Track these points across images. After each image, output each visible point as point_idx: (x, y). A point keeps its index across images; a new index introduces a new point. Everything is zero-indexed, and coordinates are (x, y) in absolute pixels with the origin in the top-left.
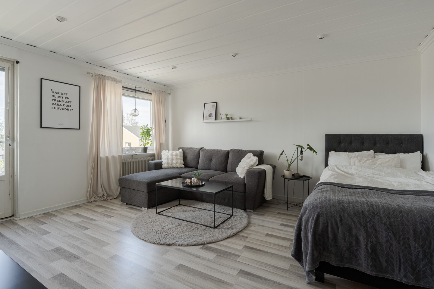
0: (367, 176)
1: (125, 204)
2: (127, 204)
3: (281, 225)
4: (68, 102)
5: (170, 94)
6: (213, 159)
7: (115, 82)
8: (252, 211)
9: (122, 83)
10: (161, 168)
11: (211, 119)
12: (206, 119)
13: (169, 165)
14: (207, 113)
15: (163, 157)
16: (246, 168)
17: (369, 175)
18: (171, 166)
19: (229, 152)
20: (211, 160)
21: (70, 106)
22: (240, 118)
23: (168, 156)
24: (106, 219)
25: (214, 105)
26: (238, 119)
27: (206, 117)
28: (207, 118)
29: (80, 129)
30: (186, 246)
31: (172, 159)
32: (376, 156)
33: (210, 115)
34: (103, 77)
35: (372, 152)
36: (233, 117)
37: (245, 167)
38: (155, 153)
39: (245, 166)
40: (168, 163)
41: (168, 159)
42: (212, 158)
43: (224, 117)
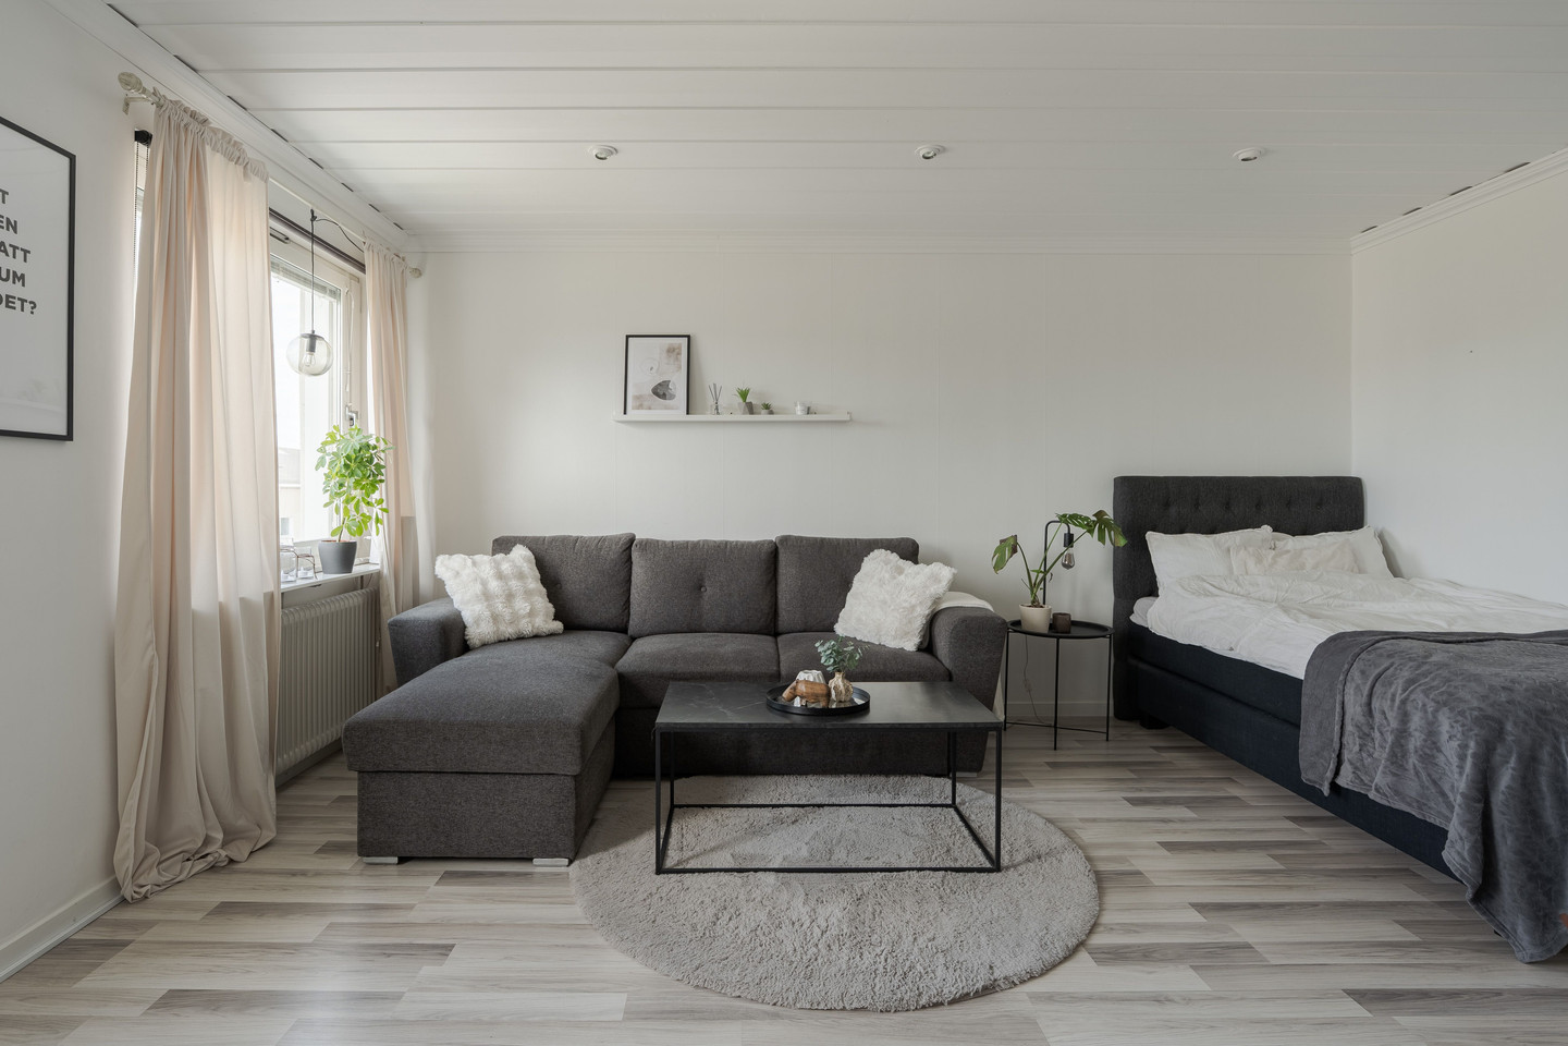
0: (1310, 602)
1: (395, 860)
2: (402, 860)
3: (1135, 802)
4: (10, 250)
5: (418, 272)
6: (707, 583)
7: (240, 169)
8: (975, 775)
9: (266, 181)
10: (466, 648)
11: (667, 408)
12: (640, 407)
13: (502, 628)
14: (642, 381)
15: (451, 587)
16: (918, 609)
17: (1315, 602)
18: (509, 630)
19: (776, 549)
20: (699, 587)
21: (23, 276)
22: (809, 411)
23: (484, 584)
24: (428, 970)
25: (680, 348)
26: (799, 410)
27: (637, 398)
28: (646, 404)
29: (69, 437)
30: (1044, 972)
31: (510, 597)
32: (1280, 544)
33: (661, 391)
34: (194, 126)
35: (1266, 529)
36: (774, 404)
37: (913, 607)
38: (385, 571)
39: (914, 601)
40: (495, 618)
41: (487, 596)
42: (702, 580)
43: (729, 399)
